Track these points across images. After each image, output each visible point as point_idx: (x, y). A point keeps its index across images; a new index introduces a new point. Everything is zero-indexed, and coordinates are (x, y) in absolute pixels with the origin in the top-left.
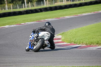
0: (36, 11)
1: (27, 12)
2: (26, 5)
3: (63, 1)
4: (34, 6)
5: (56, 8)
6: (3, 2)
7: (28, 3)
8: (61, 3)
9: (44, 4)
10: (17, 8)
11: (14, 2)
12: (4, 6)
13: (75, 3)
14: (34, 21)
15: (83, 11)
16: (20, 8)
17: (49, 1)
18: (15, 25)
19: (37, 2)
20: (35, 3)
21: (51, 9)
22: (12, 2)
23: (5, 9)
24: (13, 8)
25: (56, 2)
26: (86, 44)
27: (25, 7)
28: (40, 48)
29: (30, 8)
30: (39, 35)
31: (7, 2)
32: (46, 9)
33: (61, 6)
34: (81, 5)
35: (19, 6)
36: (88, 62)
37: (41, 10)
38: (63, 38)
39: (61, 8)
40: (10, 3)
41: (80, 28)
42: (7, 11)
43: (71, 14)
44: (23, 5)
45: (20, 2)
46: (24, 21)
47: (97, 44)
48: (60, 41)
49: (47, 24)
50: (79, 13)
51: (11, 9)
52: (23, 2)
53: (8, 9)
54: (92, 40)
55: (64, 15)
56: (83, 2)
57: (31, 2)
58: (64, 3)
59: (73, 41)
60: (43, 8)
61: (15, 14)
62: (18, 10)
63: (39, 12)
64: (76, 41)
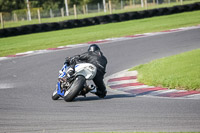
0: (87, 23)
1: (70, 25)
2: (67, 11)
3: (140, 3)
4: (82, 12)
5: (127, 17)
6: (22, 5)
7: (71, 6)
8: (138, 6)
9: (102, 7)
10: (49, 17)
11: (44, 5)
12: (25, 13)
14: (83, 41)
15: (180, 23)
16: (55, 16)
17: (112, 3)
18: (45, 51)
19: (88, 4)
20: (84, 7)
21: (117, 18)
22: (40, 5)
23: (26, 18)
24: (42, 17)
25: (126, 5)
26: (187, 88)
27: (65, 14)
28: (76, 94)
29: (76, 17)
30: (76, 69)
32: (107, 19)
33: (136, 12)
35: (54, 12)
37: (97, 21)
38: (140, 77)
39: (136, 16)
40: (36, 6)
41: (175, 57)
42: (30, 22)
43: (157, 28)
44: (62, 10)
45: (56, 5)
46: (62, 43)
49: (92, 49)
50: (173, 26)
51: (37, 17)
52: (62, 5)
53: (32, 18)
54: (198, 81)
56: (181, 3)
57: (77, 4)
58: (144, 7)
60: (101, 17)
61: (45, 28)
62: (52, 20)
63: (93, 24)
64: (167, 82)
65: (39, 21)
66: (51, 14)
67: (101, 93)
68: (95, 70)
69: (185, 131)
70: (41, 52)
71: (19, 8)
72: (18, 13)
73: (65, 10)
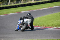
0: (16, 7)
3: (32, 1)
4: (14, 4)
5: (28, 5)
7: (11, 2)
8: (31, 2)
9: (20, 2)
10: (4, 5)
11: (3, 1)
13: (39, 2)
14: (14, 12)
15: (43, 7)
16: (6, 5)
17: (23, 1)
18: (3, 15)
19: (16, 1)
22: (1, 1)
25: (27, 1)
26: (46, 26)
29: (12, 5)
32: (22, 6)
34: (42, 3)
36: (47, 37)
39: (31, 5)
41: (42, 17)
45: (6, 1)
46: (8, 13)
47: (52, 26)
49: (29, 14)
50: (41, 8)
52: (8, 1)
54: (49, 24)
55: (32, 9)
56: (44, 1)
57: (13, 1)
58: (33, 2)
59: (38, 24)
60: (20, 5)
61: (3, 8)
62: (5, 6)
63: (18, 7)
64: (40, 24)
65: (1, 6)
66: (5, 4)
68: (31, 21)
69: (45, 39)
73: (9, 3)
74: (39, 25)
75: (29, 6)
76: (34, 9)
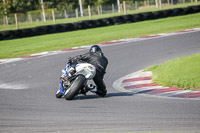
0: (101, 23)
1: (85, 25)
2: (82, 12)
3: (154, 4)
4: (97, 13)
5: (141, 17)
6: (37, 6)
7: (85, 7)
8: (152, 6)
9: (116, 8)
10: (64, 18)
11: (58, 6)
12: (39, 14)
15: (195, 23)
16: (70, 17)
17: (127, 3)
18: (60, 52)
19: (103, 4)
20: (99, 8)
21: (131, 19)
22: (54, 6)
23: (40, 19)
24: (56, 18)
25: (141, 5)
27: (79, 15)
29: (90, 18)
31: (45, 5)
32: (122, 20)
33: (150, 13)
34: (191, 10)
35: (68, 13)
37: (111, 22)
39: (151, 16)
40: (51, 7)
41: (190, 57)
42: (44, 22)
43: (171, 28)
44: (77, 10)
45: (71, 6)
46: (78, 43)
48: (149, 82)
49: (94, 50)
50: (188, 27)
52: (76, 6)
53: (47, 18)
55: (156, 32)
56: (196, 4)
57: (92, 5)
58: (158, 7)
59: (176, 82)
60: (115, 18)
61: (59, 29)
62: (67, 20)
63: (107, 25)
65: (54, 22)
66: (66, 15)
67: (102, 92)
68: (94, 70)
70: (55, 52)
71: (34, 9)
72: (32, 14)
73: (79, 10)
74: (179, 86)
75: (145, 22)
76: (162, 31)
